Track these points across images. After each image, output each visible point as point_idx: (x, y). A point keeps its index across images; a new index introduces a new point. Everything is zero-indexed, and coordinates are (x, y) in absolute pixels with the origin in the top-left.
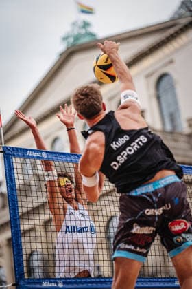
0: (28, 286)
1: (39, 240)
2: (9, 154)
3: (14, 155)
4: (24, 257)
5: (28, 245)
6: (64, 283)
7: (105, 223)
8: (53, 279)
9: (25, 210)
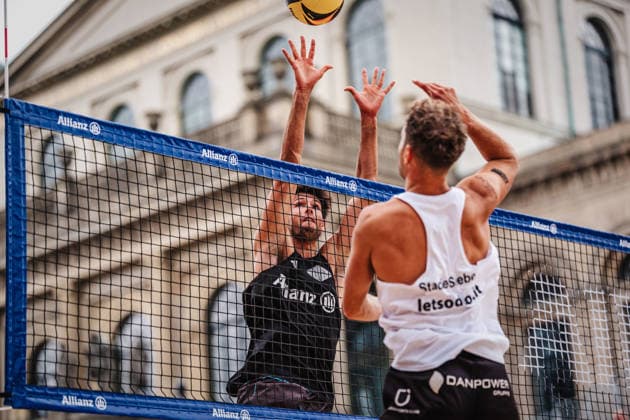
0: (33, 399)
1: (62, 320)
2: (17, 118)
3: (28, 121)
4: (29, 352)
5: (39, 328)
6: (109, 402)
7: (204, 303)
8: (86, 391)
9: (39, 252)
